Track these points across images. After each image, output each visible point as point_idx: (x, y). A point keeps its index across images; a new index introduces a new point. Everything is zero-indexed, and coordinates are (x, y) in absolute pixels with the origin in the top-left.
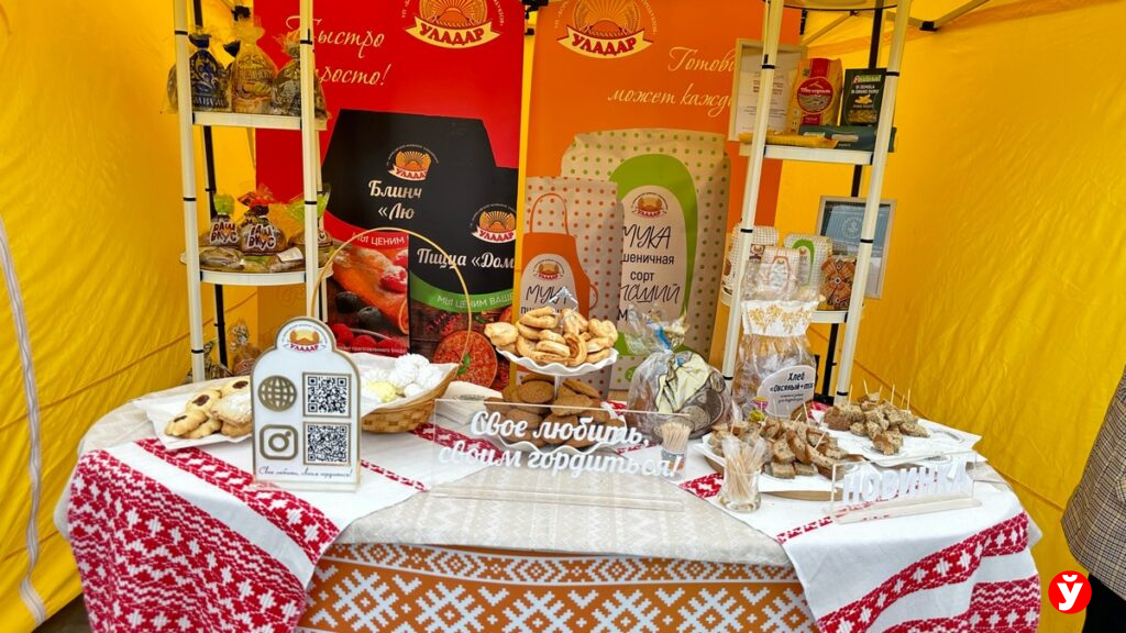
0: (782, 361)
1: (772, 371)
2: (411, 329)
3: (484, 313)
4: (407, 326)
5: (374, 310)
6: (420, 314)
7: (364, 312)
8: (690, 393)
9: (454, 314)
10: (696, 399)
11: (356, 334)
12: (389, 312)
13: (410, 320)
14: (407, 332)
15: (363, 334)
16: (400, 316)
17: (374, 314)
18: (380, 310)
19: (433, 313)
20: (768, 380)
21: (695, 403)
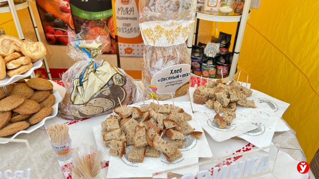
0: (165, 62)
1: (159, 70)
2: (75, 27)
3: (102, 20)
4: (73, 26)
5: (60, 20)
6: (77, 21)
7: (56, 21)
8: (96, 90)
9: (90, 20)
10: (101, 93)
11: (55, 30)
12: (66, 20)
13: (74, 24)
14: (73, 28)
15: (58, 30)
16: (70, 22)
17: (60, 22)
18: (62, 20)
19: (82, 20)
20: (156, 75)
21: (101, 96)
